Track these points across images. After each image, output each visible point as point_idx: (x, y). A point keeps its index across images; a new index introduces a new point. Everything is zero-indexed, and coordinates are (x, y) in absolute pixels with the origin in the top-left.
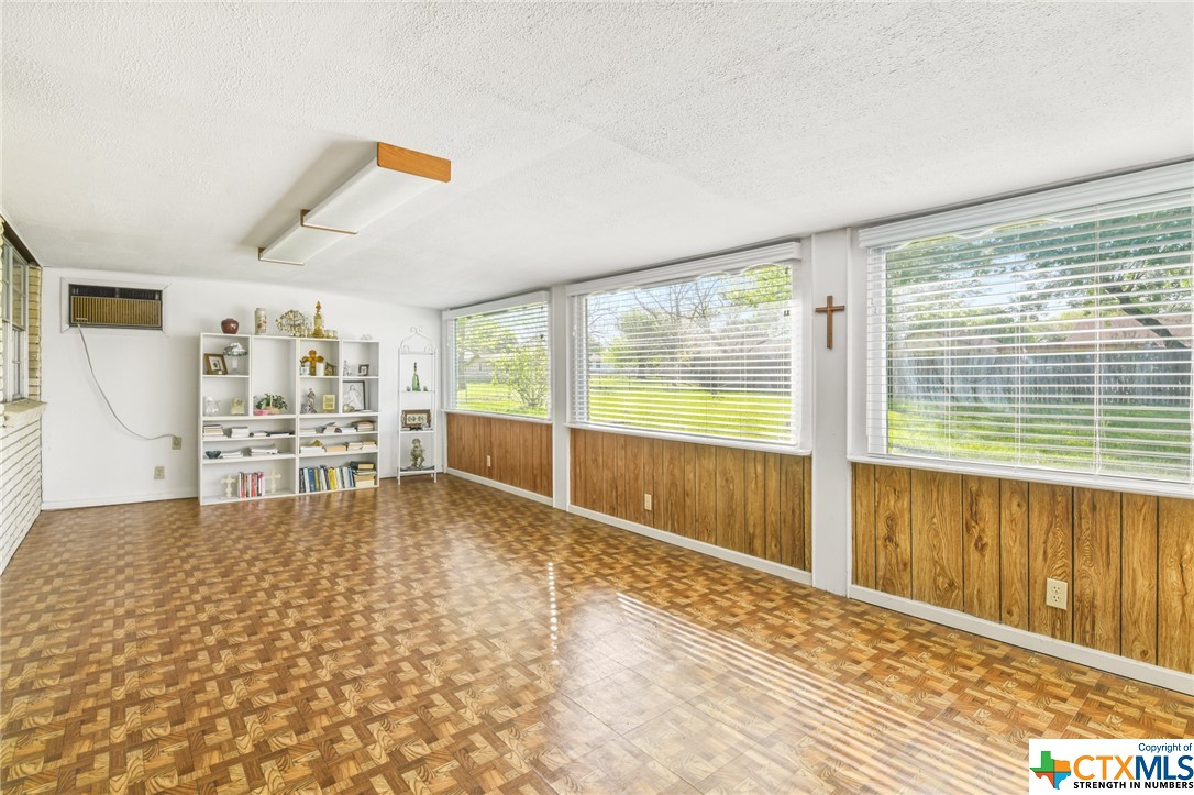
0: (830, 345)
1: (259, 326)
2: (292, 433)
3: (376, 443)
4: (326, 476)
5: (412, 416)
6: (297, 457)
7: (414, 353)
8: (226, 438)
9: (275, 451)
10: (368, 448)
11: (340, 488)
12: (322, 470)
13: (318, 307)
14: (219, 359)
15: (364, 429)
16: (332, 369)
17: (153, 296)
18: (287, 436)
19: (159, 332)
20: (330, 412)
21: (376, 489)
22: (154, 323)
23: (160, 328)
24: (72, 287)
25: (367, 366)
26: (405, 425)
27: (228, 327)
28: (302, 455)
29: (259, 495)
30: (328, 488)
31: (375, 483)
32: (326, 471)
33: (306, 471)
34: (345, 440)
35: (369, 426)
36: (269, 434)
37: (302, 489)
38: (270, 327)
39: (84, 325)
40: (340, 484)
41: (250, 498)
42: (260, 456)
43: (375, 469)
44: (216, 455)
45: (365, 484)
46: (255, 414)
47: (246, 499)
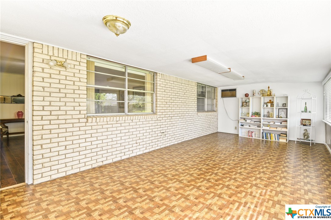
1: (254, 94)
2: (260, 122)
3: (287, 128)
4: (270, 136)
5: (305, 121)
6: (261, 129)
7: (305, 99)
8: (245, 122)
9: (256, 126)
10: (284, 130)
11: (274, 140)
12: (269, 134)
13: (269, 88)
14: (246, 103)
15: (283, 124)
16: (272, 105)
17: (235, 90)
18: (259, 123)
19: (235, 98)
20: (272, 117)
21: (286, 143)
22: (234, 96)
23: (236, 97)
24: (222, 90)
25: (285, 104)
26: (302, 124)
27: (247, 95)
28: (263, 128)
29: (252, 137)
30: (271, 139)
31: (287, 141)
32: (270, 134)
33: (264, 133)
34: (276, 126)
35: (285, 123)
36: (255, 122)
37: (263, 138)
38: (256, 94)
39: (223, 97)
40: (274, 139)
41: (250, 137)
42: (252, 127)
43: (286, 136)
44: (242, 125)
45: (283, 140)
46: (251, 116)
47: (249, 137)
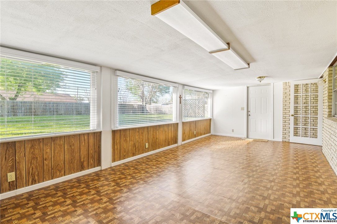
0: (180, 103)
